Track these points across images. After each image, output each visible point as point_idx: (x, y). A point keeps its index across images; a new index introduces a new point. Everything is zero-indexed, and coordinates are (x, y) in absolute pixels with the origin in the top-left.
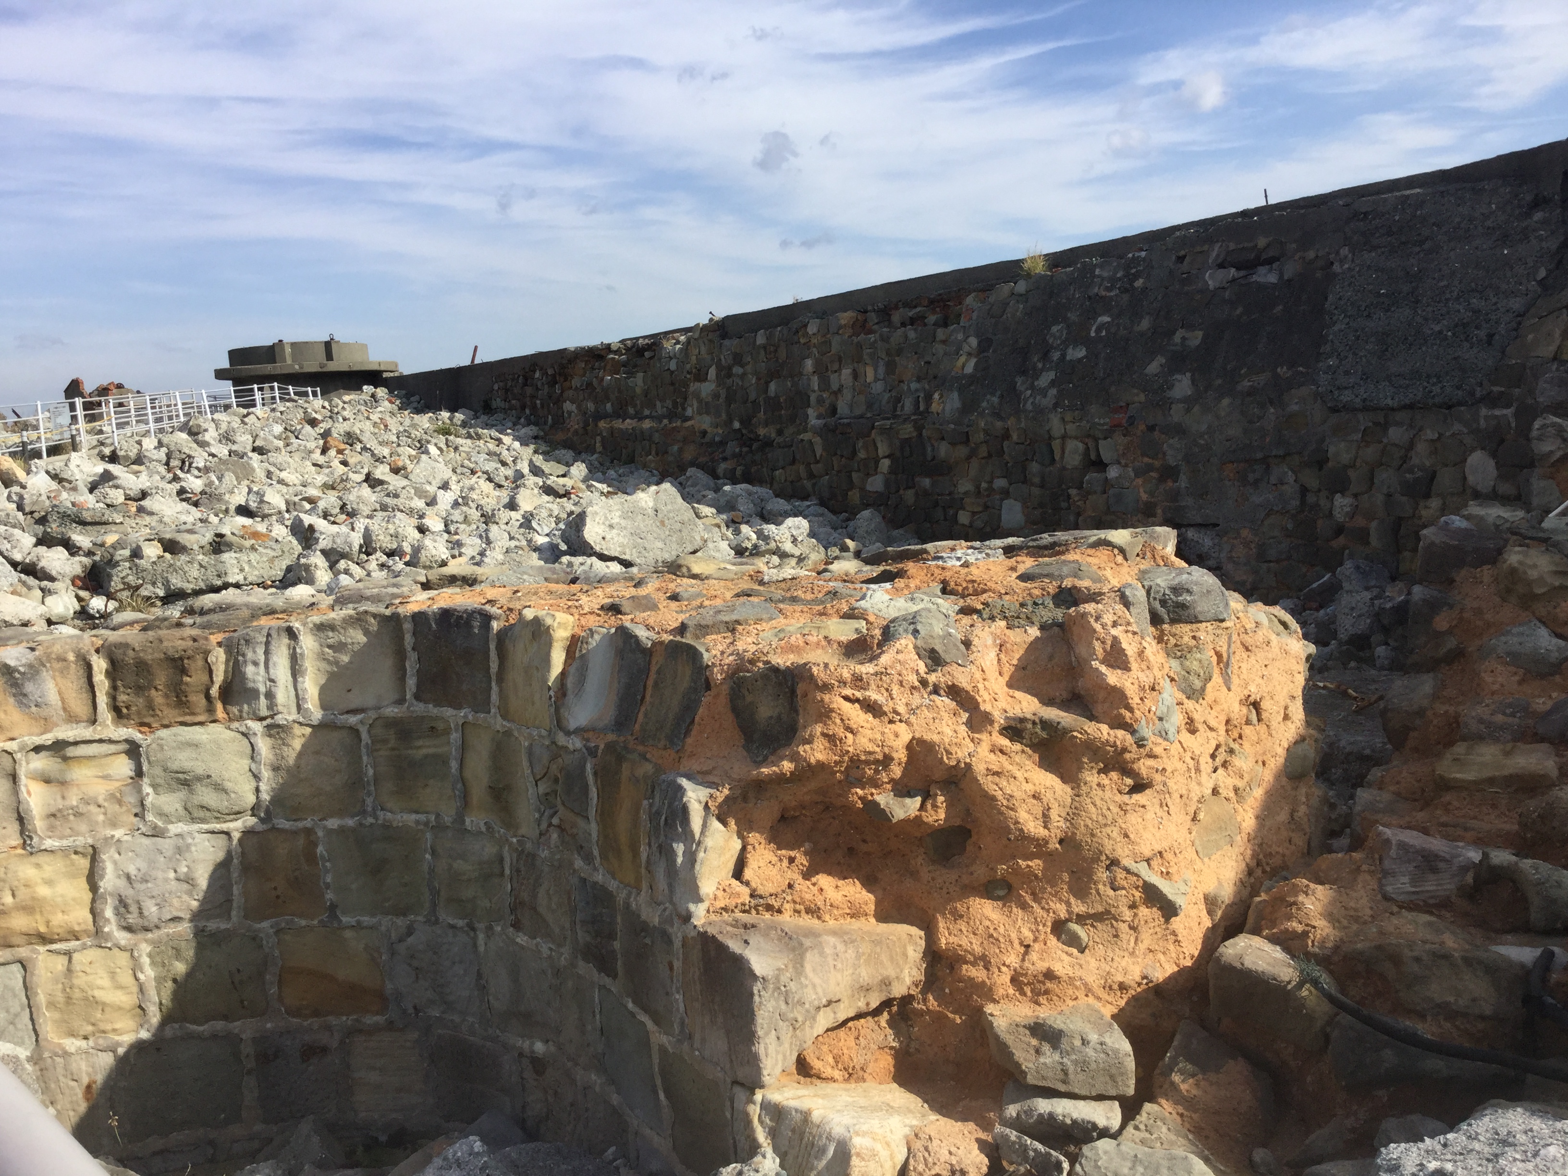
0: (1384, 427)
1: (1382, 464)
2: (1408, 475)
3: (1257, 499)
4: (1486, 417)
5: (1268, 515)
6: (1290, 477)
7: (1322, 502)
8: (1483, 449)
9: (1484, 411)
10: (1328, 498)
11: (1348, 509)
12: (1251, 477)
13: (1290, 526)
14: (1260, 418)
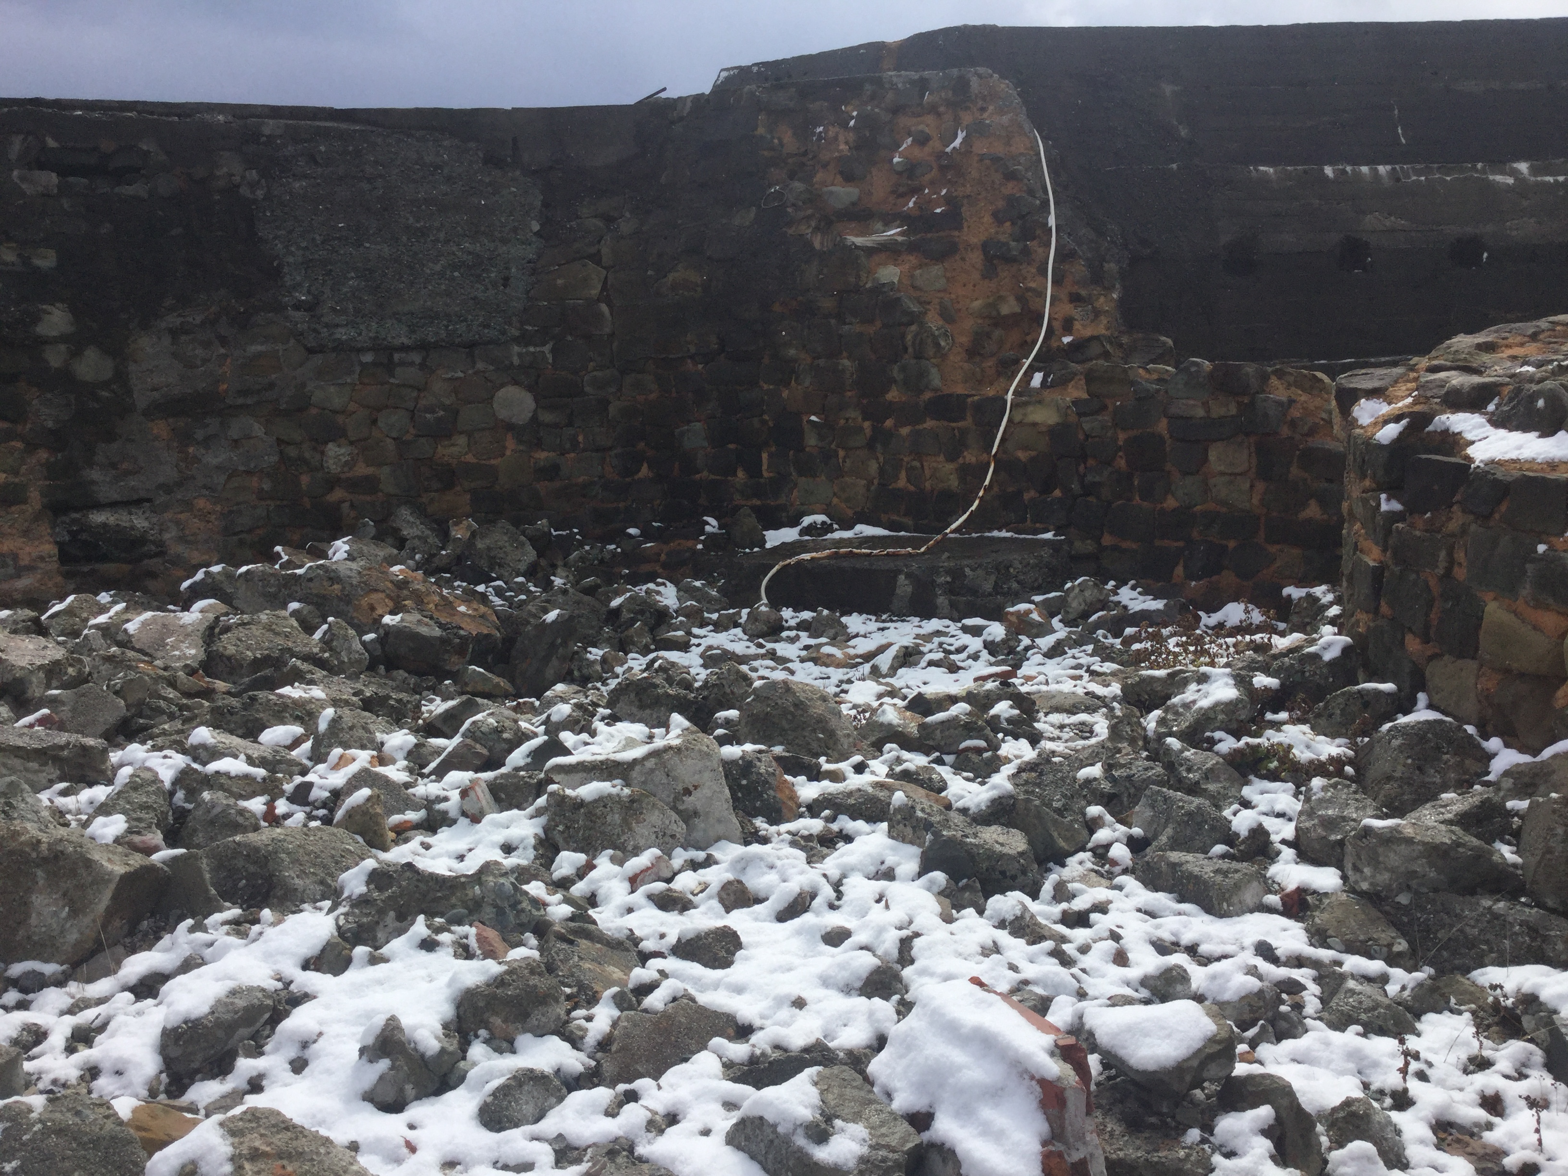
0: (390, 367)
1: (387, 407)
2: (428, 416)
3: (213, 459)
4: (520, 355)
5: (230, 477)
6: (258, 430)
7: (307, 455)
8: (516, 383)
9: (516, 349)
10: (314, 449)
11: (347, 458)
12: (200, 434)
13: (266, 486)
14: (205, 361)
